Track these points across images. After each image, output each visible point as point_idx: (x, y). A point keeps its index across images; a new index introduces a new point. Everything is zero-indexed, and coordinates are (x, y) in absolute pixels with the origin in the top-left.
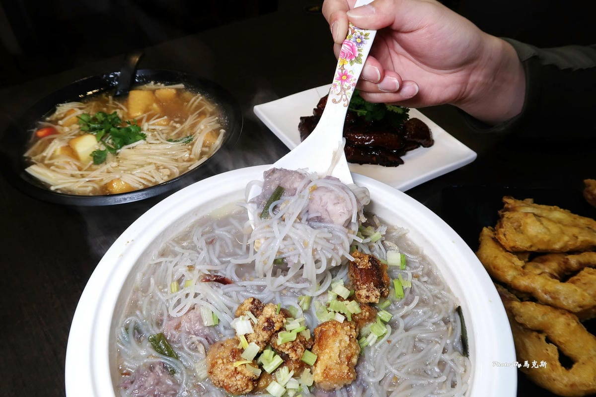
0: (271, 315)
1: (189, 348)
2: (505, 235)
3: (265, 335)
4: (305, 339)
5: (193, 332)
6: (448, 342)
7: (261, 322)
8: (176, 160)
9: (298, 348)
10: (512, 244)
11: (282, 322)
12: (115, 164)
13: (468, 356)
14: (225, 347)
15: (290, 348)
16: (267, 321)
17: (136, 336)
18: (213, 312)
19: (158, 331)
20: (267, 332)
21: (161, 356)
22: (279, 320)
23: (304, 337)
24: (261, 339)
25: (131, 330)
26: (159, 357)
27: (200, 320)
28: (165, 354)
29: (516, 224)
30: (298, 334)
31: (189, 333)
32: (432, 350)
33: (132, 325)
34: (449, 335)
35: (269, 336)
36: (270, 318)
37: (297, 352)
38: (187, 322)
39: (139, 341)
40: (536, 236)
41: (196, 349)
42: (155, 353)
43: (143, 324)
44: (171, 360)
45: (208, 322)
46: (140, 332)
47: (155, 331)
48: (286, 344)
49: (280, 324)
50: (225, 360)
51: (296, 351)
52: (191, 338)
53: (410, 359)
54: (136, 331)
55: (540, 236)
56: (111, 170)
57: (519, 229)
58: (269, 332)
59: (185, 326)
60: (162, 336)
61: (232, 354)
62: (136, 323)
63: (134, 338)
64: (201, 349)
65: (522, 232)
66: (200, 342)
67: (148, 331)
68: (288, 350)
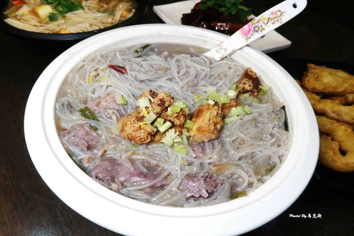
0: (163, 97)
1: (106, 117)
2: (309, 82)
3: (159, 109)
4: (185, 113)
5: (108, 108)
6: (276, 123)
7: (156, 101)
8: (103, 23)
9: (181, 117)
10: (313, 86)
11: (171, 101)
12: (63, 21)
13: (288, 131)
14: (131, 116)
15: (176, 117)
16: (160, 101)
17: (69, 109)
18: (123, 96)
19: (84, 106)
20: (160, 107)
21: (87, 119)
22: (168, 100)
23: (184, 111)
24: (156, 111)
25: (65, 106)
26: (86, 120)
27: (114, 101)
28: (90, 119)
29: (316, 76)
30: (181, 110)
31: (106, 109)
32: (266, 127)
33: (66, 102)
34: (277, 120)
35: (161, 109)
36: (162, 99)
37: (181, 119)
38: (105, 102)
39: (71, 112)
40: (328, 83)
41: (110, 118)
42: (83, 118)
43: (74, 102)
44: (94, 122)
45: (120, 101)
46: (71, 107)
47: (83, 106)
48: (173, 114)
49: (169, 103)
50: (132, 122)
51: (179, 119)
52: (107, 111)
53: (252, 131)
54: (69, 106)
55: (330, 83)
56: (60, 24)
57: (317, 79)
58: (161, 107)
59: (103, 104)
60: (87, 108)
61: (137, 119)
62: (68, 101)
63: (68, 110)
64: (114, 118)
65: (320, 81)
66: (114, 113)
67: (78, 106)
68: (174, 118)
